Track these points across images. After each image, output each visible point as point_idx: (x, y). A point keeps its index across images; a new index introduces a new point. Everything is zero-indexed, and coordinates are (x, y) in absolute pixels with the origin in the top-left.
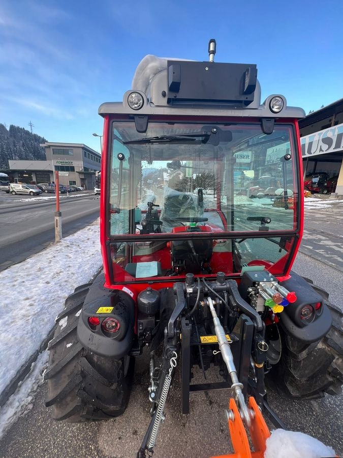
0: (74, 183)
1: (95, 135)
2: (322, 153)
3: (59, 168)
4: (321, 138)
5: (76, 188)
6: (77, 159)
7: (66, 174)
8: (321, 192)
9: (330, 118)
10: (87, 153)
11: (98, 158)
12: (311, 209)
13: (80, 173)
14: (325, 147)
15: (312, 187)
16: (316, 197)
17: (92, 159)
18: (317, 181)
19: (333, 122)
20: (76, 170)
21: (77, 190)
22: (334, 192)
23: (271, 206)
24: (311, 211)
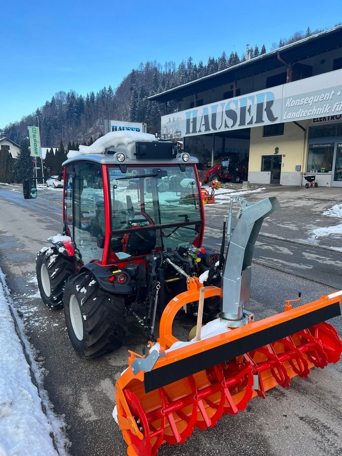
2: (227, 129)
4: (224, 110)
8: (233, 180)
9: (231, 84)
12: (224, 204)
14: (230, 122)
15: (222, 173)
16: (228, 188)
18: (227, 166)
19: (234, 89)
22: (247, 180)
23: (178, 202)
24: (223, 206)
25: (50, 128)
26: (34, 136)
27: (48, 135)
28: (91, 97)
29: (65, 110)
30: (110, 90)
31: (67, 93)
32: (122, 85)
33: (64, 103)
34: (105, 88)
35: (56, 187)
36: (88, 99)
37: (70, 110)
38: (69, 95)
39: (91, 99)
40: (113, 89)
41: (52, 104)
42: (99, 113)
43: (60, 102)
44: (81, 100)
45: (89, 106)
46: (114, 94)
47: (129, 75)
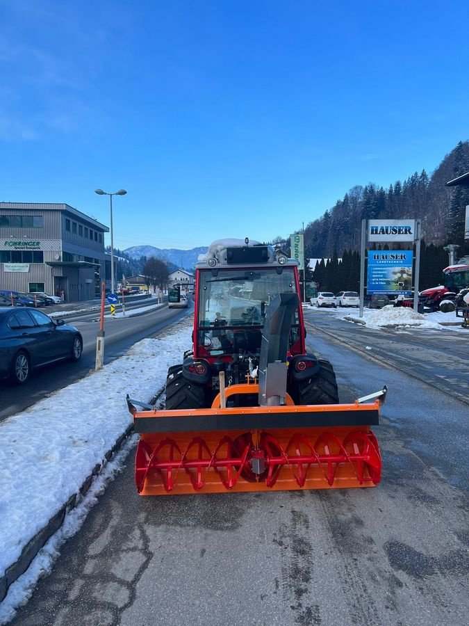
0: (41, 287)
1: (101, 193)
3: (9, 256)
5: (46, 299)
6: (50, 235)
7: (23, 267)
10: (72, 221)
11: (94, 231)
13: (53, 265)
17: (81, 234)
20: (46, 258)
21: (47, 303)
25: (339, 234)
26: (297, 246)
27: (336, 243)
28: (396, 188)
29: (359, 209)
30: (424, 175)
31: (364, 187)
32: (441, 166)
33: (360, 200)
34: (416, 173)
35: (319, 306)
36: (391, 191)
37: (366, 208)
38: (366, 189)
39: (395, 191)
40: (427, 173)
41: (344, 203)
42: (406, 208)
43: (354, 199)
44: (382, 193)
45: (392, 201)
46: (430, 180)
47: (453, 151)
